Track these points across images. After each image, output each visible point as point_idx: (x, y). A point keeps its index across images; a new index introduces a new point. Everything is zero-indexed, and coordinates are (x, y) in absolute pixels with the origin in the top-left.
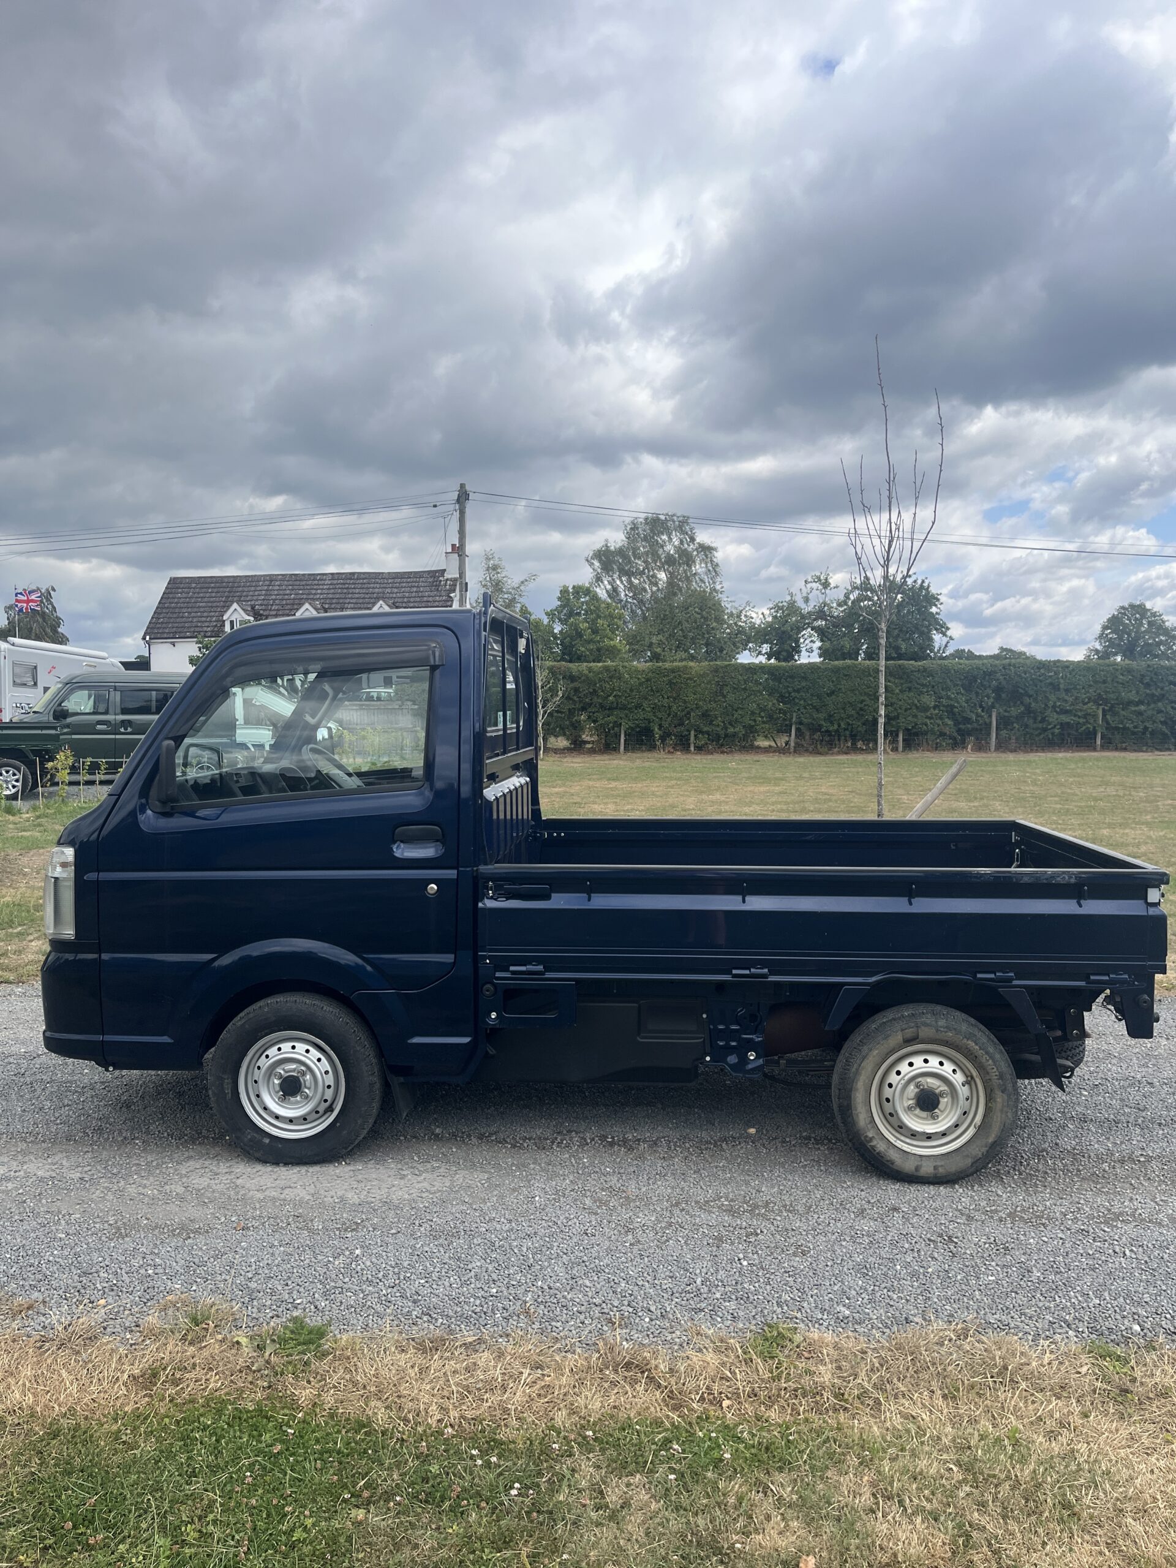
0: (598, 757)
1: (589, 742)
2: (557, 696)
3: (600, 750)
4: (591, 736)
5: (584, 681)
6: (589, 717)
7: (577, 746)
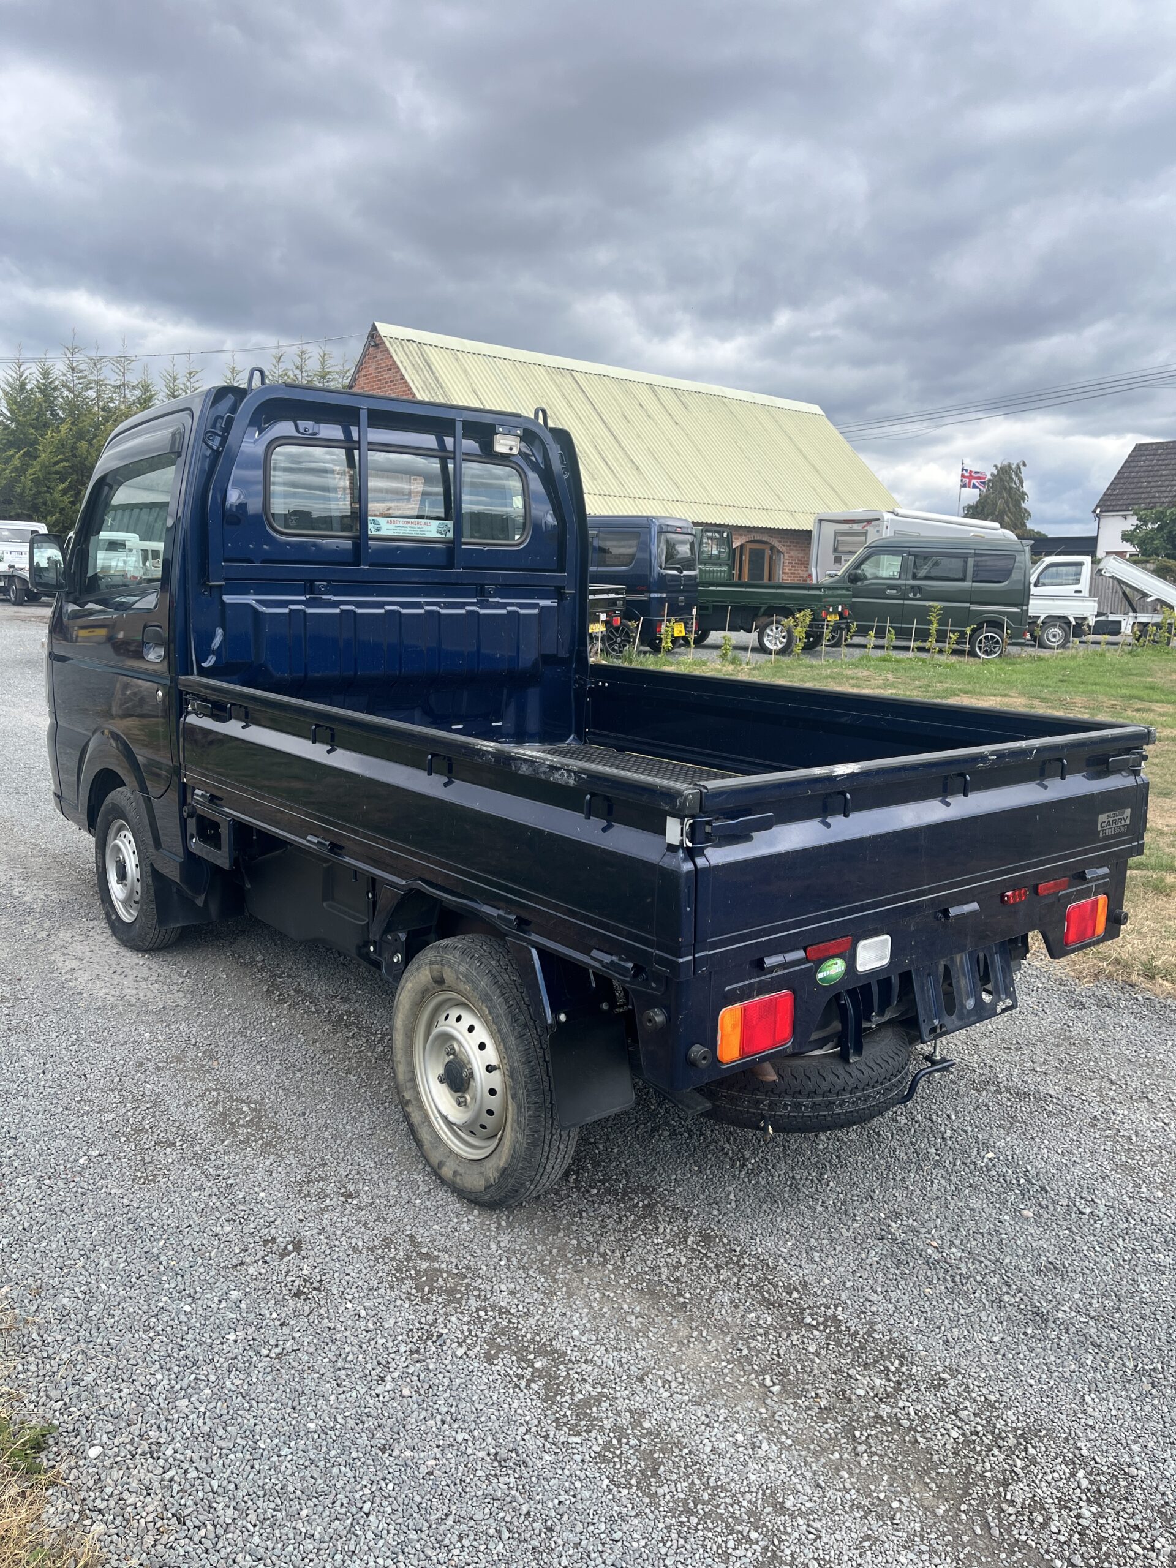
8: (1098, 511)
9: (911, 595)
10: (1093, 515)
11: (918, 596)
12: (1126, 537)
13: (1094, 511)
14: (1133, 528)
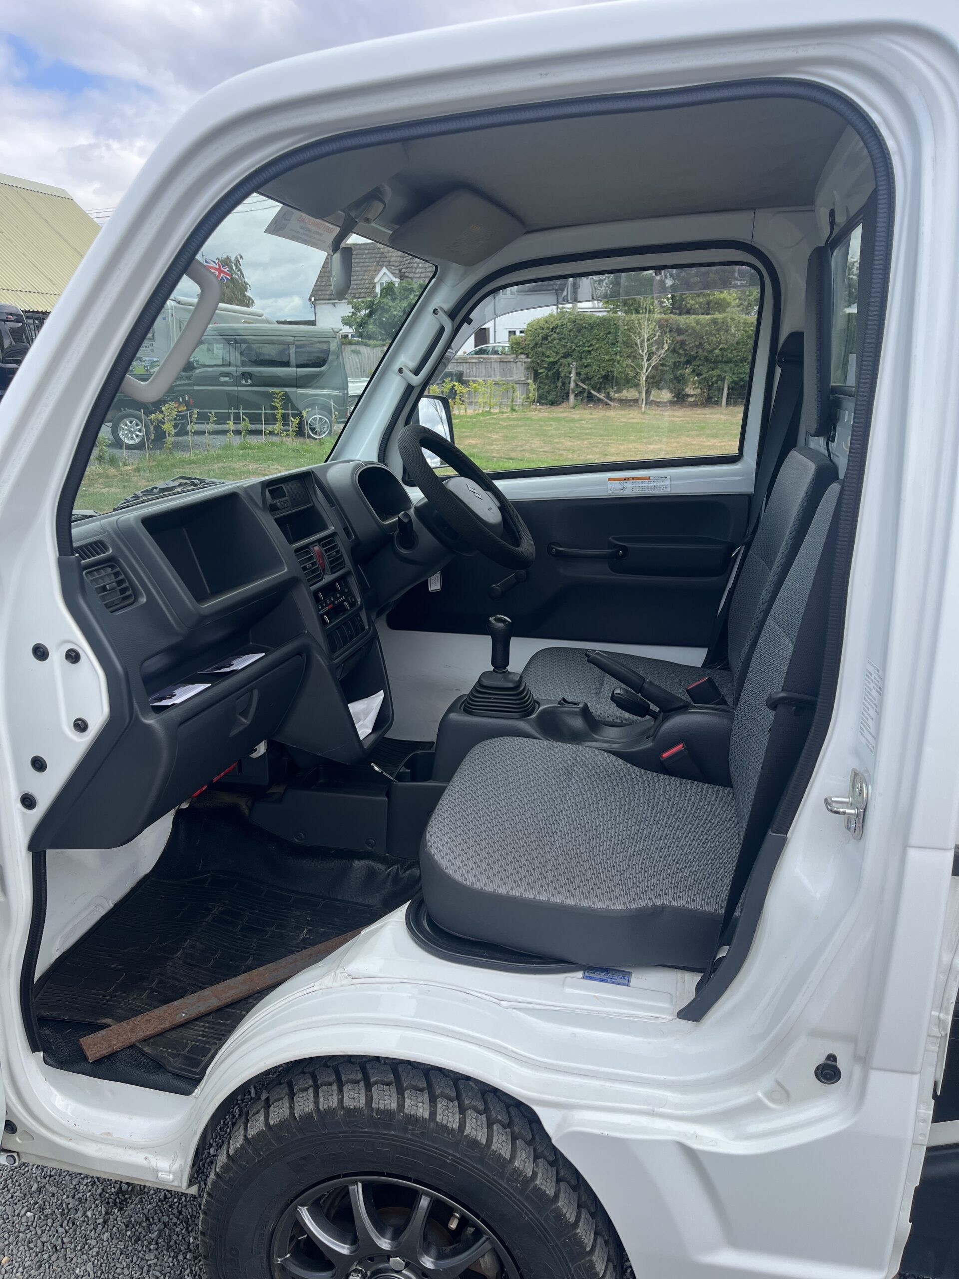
0: (699, 411)
1: (692, 396)
2: (662, 348)
3: (702, 404)
4: (694, 389)
5: (690, 334)
6: (693, 371)
7: (680, 399)
8: (313, 299)
9: (243, 382)
10: (309, 303)
11: (250, 382)
12: (346, 322)
13: (310, 300)
14: (350, 314)
